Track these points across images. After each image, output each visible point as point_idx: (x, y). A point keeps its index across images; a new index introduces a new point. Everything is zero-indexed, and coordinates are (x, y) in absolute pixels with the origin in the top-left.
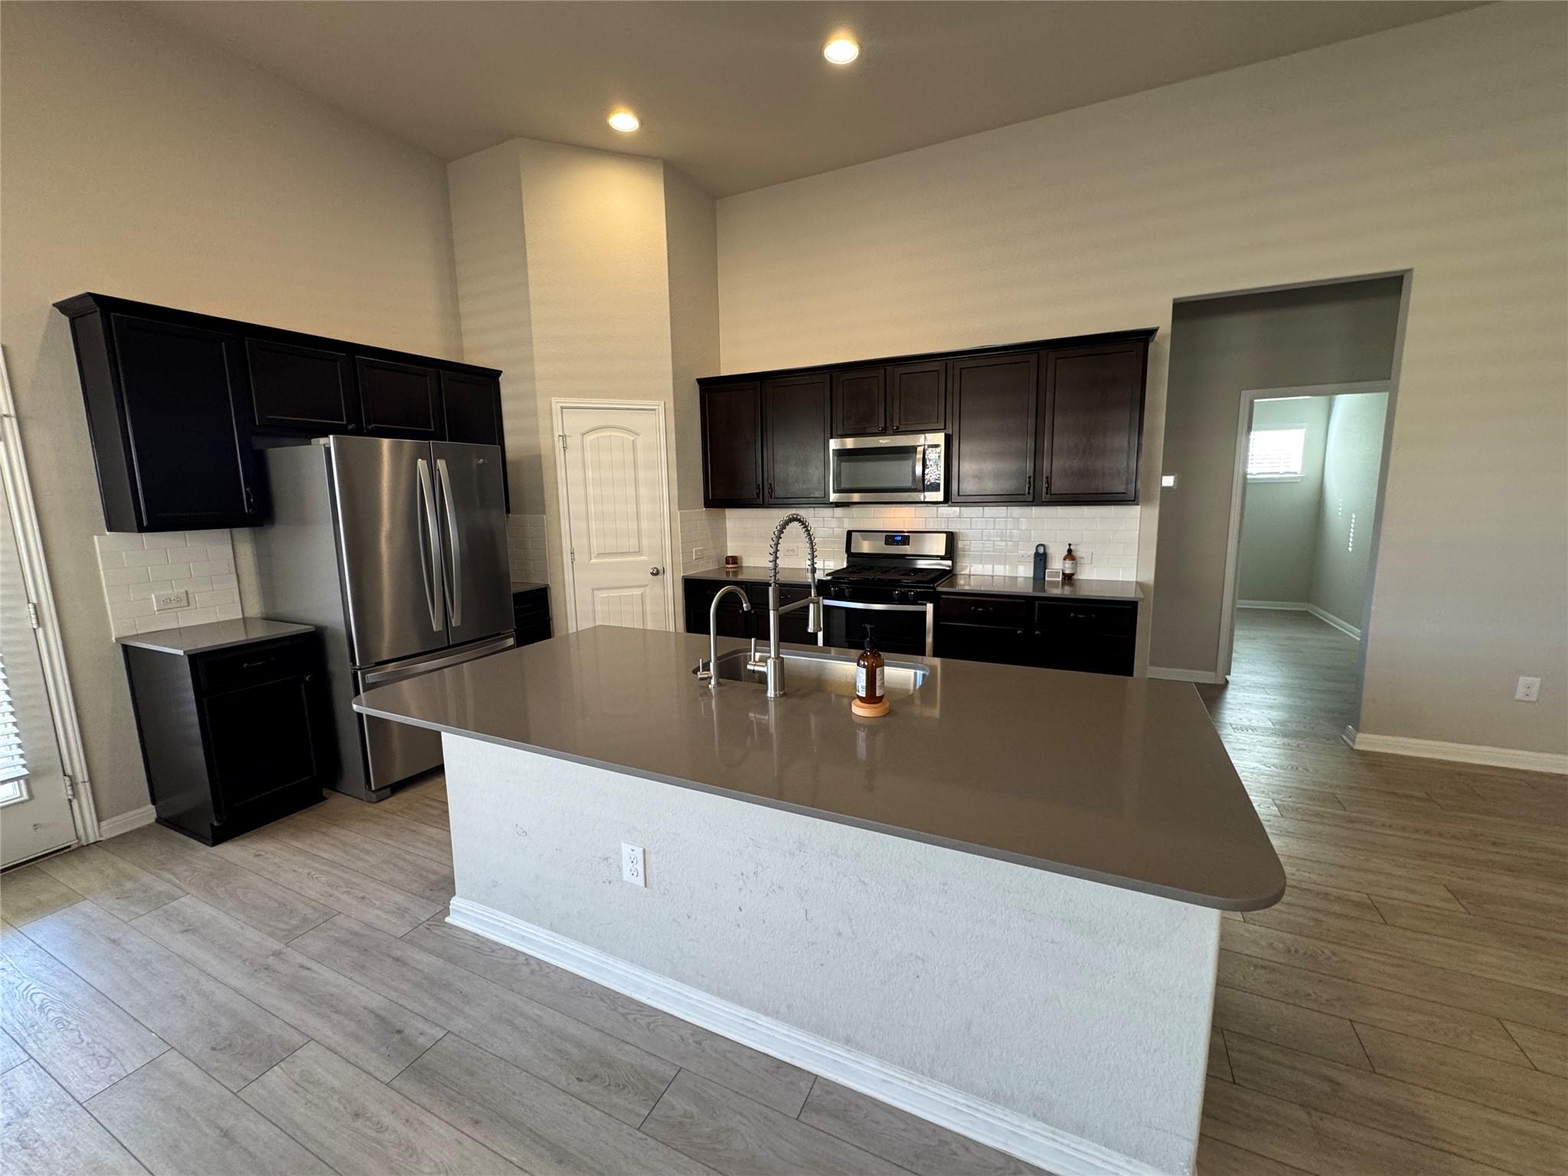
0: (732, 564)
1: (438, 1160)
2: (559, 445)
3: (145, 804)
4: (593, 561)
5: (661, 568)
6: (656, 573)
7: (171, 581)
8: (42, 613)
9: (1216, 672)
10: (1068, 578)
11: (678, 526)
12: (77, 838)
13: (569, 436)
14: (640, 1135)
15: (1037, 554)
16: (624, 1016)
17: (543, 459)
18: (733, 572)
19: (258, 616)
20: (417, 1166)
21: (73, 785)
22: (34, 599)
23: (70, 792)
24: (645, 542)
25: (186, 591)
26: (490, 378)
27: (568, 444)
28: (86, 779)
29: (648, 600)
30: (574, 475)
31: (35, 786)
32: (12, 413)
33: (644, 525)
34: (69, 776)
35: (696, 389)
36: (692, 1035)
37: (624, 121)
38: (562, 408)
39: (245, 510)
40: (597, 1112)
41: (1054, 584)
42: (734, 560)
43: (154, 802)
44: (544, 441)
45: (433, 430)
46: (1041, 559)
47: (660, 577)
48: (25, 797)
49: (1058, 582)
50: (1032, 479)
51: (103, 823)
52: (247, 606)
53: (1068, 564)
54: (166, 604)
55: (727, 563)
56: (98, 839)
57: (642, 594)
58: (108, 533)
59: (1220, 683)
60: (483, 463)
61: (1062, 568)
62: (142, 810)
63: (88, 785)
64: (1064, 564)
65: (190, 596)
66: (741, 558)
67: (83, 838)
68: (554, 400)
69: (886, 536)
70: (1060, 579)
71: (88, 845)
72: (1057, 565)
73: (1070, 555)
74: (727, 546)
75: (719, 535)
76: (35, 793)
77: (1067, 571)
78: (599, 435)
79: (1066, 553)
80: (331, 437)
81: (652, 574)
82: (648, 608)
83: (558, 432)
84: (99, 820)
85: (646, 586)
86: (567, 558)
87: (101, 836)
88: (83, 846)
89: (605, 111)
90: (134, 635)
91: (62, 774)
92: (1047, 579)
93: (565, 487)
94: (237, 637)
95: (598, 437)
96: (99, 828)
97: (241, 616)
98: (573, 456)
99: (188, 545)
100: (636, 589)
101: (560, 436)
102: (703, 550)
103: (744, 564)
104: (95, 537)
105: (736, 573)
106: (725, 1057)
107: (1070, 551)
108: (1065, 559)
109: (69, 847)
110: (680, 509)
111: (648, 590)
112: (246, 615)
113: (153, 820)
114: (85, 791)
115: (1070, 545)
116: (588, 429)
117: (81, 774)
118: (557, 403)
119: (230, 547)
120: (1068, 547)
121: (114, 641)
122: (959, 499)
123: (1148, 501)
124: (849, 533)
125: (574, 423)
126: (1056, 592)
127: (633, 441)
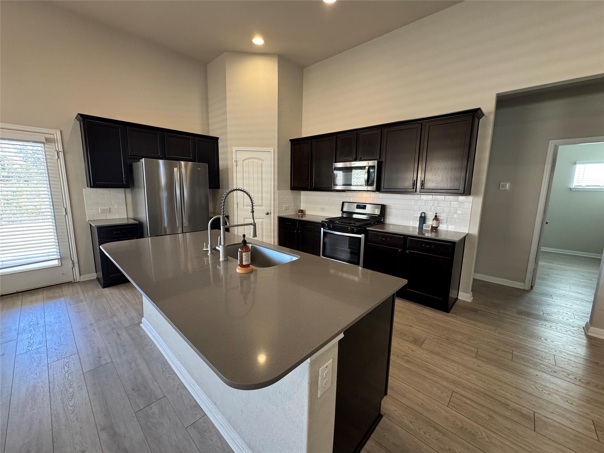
0: (301, 213)
1: (75, 402)
2: (235, 164)
3: (94, 273)
4: (245, 208)
5: (269, 212)
6: (268, 214)
7: (105, 204)
8: (67, 212)
9: (524, 283)
10: (434, 229)
11: (277, 196)
12: (74, 279)
13: (238, 161)
14: (134, 415)
15: (421, 217)
16: (163, 371)
17: (229, 170)
18: (301, 216)
19: (131, 218)
20: (69, 402)
21: (73, 263)
22: (65, 207)
23: (72, 265)
24: (264, 202)
25: (110, 208)
26: (215, 140)
27: (238, 164)
28: (77, 262)
29: (264, 224)
30: (239, 175)
31: (63, 262)
32: (62, 151)
33: (264, 195)
34: (72, 261)
35: (289, 144)
36: (178, 385)
37: (258, 41)
38: (236, 151)
39: (123, 182)
40: (129, 402)
41: (427, 231)
42: (302, 211)
43: (96, 273)
44: (229, 162)
45: (191, 158)
46: (423, 219)
47: (269, 215)
48: (60, 265)
49: (429, 230)
50: (415, 182)
51: (81, 276)
52: (128, 214)
53: (435, 222)
54: (104, 211)
55: (299, 212)
56: (80, 281)
57: (262, 222)
58: (87, 188)
59: (526, 289)
60: (200, 170)
61: (432, 224)
62: (93, 274)
63: (77, 264)
64: (433, 222)
65: (111, 209)
66: (305, 211)
67: (75, 280)
68: (233, 148)
69: (357, 205)
70: (430, 229)
71: (77, 282)
72: (430, 222)
73: (436, 218)
74: (301, 206)
75: (297, 201)
76: (63, 264)
77: (434, 226)
78: (249, 161)
79: (434, 217)
80: (143, 159)
81: (266, 214)
82: (264, 227)
83: (234, 159)
84: (80, 275)
85: (264, 218)
86: (235, 206)
87: (80, 280)
88: (75, 282)
89: (251, 37)
90: (93, 220)
91: (71, 260)
92: (424, 228)
93: (236, 180)
94: (125, 222)
95: (249, 162)
96: (80, 278)
97: (127, 217)
98: (239, 168)
99: (111, 193)
100: (260, 219)
101: (235, 161)
102: (289, 206)
103: (306, 213)
104: (84, 189)
105: (302, 217)
106: (182, 396)
107: (436, 216)
108: (433, 220)
109: (72, 282)
110: (278, 190)
111: (264, 220)
112: (128, 217)
113: (96, 278)
114: (76, 265)
115: (436, 213)
116: (245, 158)
117: (76, 261)
118: (234, 149)
119: (124, 194)
120: (435, 215)
121: (87, 221)
122: (385, 190)
123: (477, 194)
124: (343, 203)
125: (240, 156)
126: (428, 235)
127: (261, 163)
